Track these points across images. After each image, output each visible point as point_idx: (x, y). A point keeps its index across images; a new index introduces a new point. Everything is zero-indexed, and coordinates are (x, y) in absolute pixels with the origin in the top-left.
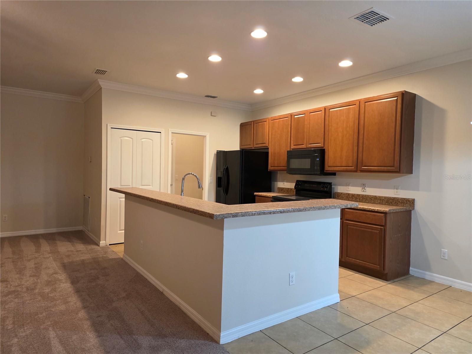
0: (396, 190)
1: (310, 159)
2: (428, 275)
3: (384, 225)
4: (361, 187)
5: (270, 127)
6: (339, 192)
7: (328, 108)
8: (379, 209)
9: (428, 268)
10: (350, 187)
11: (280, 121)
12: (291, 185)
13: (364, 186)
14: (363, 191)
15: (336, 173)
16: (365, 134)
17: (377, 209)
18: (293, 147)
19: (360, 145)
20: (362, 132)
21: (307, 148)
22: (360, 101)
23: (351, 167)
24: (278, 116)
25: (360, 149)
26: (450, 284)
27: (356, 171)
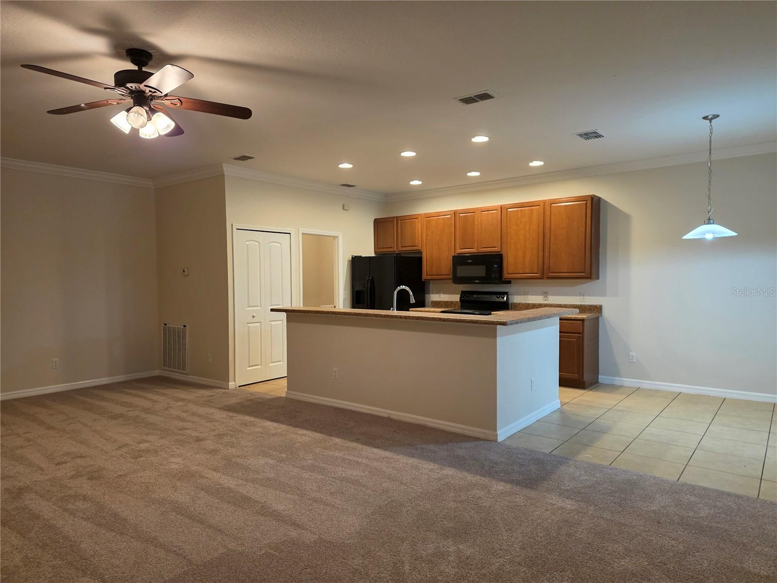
0: (582, 297)
1: (485, 266)
2: (618, 381)
3: (581, 332)
4: (542, 295)
5: (424, 226)
6: (515, 302)
7: (504, 207)
8: (576, 316)
9: (617, 373)
10: (528, 296)
11: (438, 219)
12: (456, 298)
13: (545, 294)
14: (546, 300)
15: (511, 281)
16: (552, 237)
17: (574, 316)
18: (459, 251)
19: (547, 250)
20: (549, 236)
21: (478, 253)
22: (544, 202)
23: (537, 273)
24: (436, 213)
25: (547, 254)
26: (637, 385)
27: (542, 278)
